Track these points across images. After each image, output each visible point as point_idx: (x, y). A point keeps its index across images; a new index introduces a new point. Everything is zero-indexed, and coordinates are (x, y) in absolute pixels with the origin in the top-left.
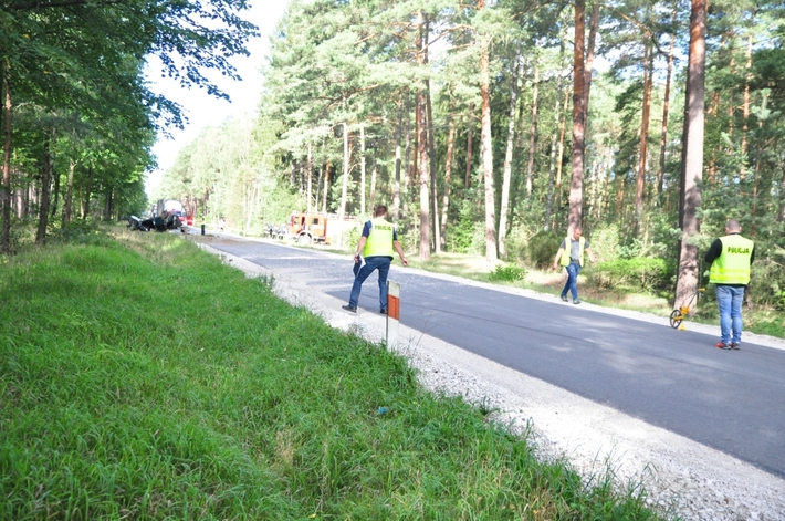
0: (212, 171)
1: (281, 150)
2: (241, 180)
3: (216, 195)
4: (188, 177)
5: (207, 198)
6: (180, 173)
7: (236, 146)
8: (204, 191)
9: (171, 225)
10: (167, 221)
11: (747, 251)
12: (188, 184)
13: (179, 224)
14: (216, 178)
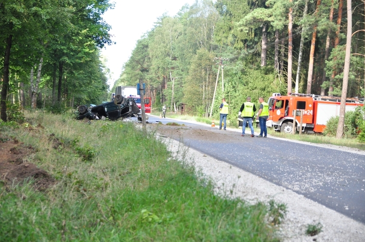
0: (169, 59)
1: (255, 20)
2: (200, 65)
3: (173, 82)
4: (145, 66)
5: (163, 87)
6: (138, 62)
7: (194, 30)
8: (161, 79)
9: (125, 113)
10: (121, 106)
11: (251, 107)
12: (145, 74)
13: (136, 111)
14: (173, 66)
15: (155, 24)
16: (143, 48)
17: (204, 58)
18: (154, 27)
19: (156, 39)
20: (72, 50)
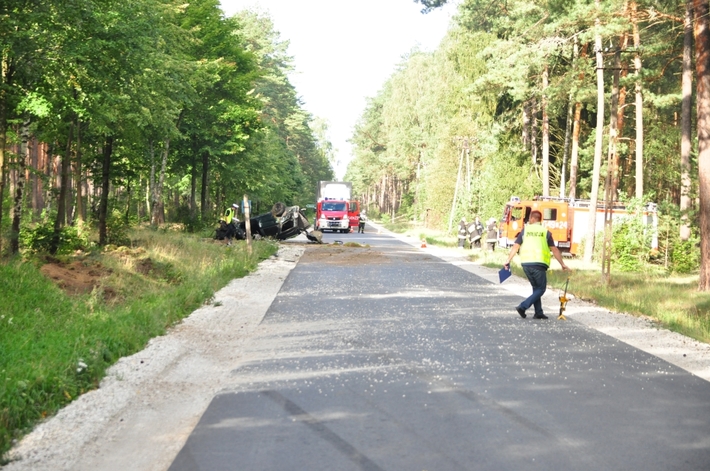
1: (491, 84)
4: (380, 142)
6: (367, 135)
12: (380, 155)
13: (304, 225)
14: (422, 142)
15: (398, 67)
16: (376, 110)
17: (459, 132)
18: (395, 72)
19: (396, 93)
20: (217, 136)
